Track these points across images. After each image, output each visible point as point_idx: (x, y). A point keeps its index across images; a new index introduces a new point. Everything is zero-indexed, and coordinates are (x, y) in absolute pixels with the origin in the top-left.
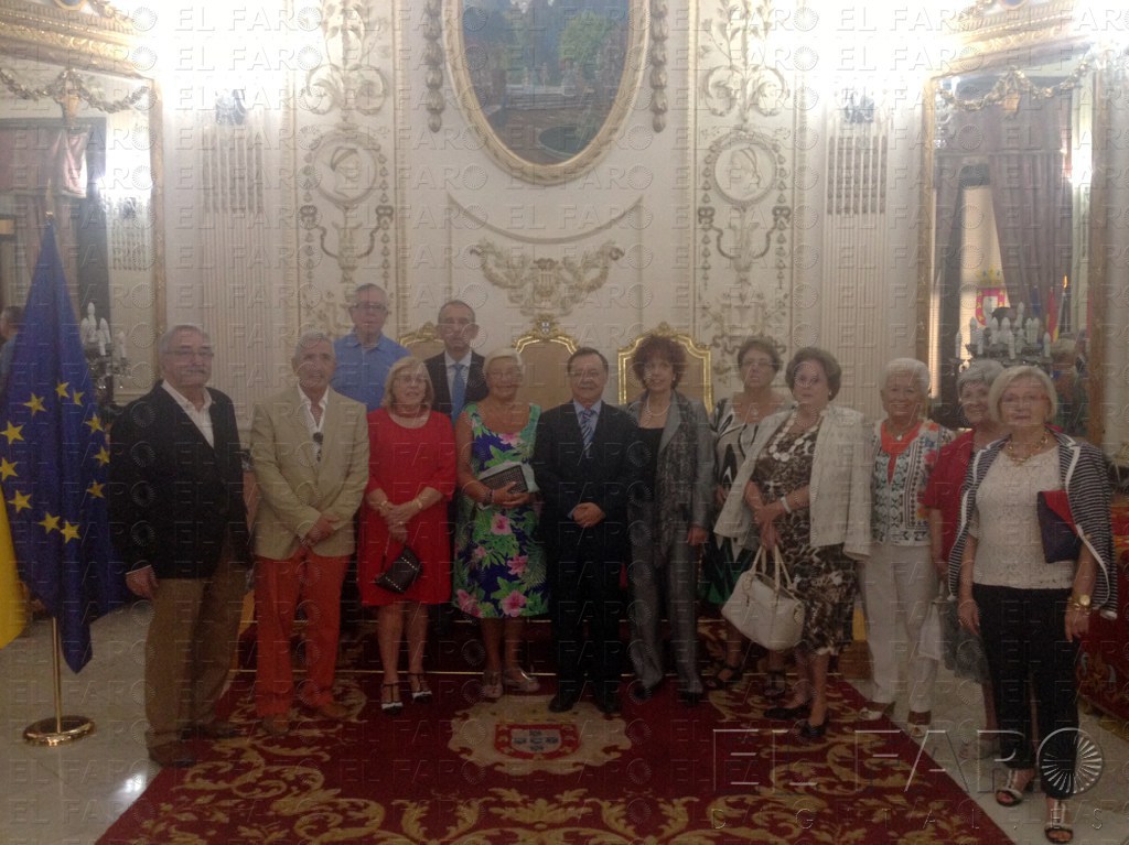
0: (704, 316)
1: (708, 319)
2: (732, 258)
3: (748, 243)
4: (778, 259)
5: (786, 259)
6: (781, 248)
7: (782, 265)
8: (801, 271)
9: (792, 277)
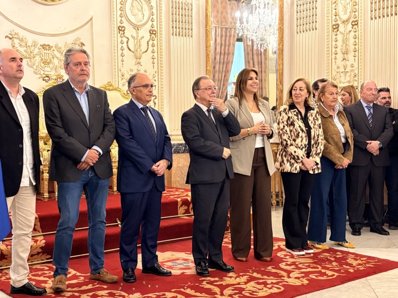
1: (124, 81)
2: (133, 52)
3: (140, 45)
4: (152, 54)
5: (155, 55)
6: (153, 49)
7: (154, 57)
8: (162, 61)
9: (158, 63)
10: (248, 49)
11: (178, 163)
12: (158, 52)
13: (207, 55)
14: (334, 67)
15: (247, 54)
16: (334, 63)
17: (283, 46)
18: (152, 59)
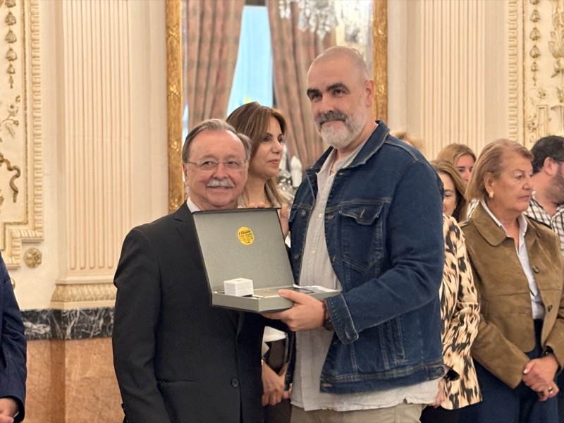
4: (7, 46)
5: (17, 47)
6: (11, 32)
7: (13, 55)
8: (38, 65)
9: (25, 73)
11: (84, 370)
12: (24, 40)
13: (170, 53)
14: (532, 93)
16: (529, 82)
17: (386, 29)
18: (7, 60)
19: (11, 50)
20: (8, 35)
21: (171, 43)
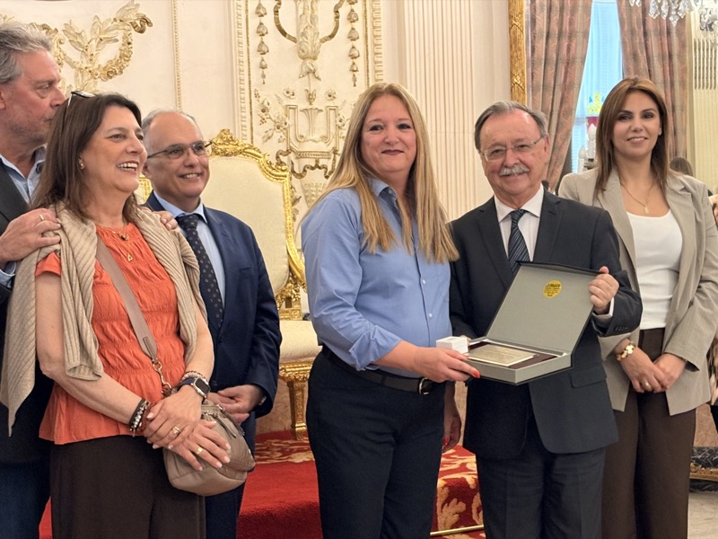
0: (263, 121)
1: (269, 125)
2: (294, 40)
3: (313, 19)
4: (351, 44)
5: (359, 44)
6: (353, 29)
7: (356, 53)
8: (381, 62)
9: (368, 70)
10: (630, 18)
12: (366, 37)
13: (513, 43)
15: (628, 33)
18: (350, 58)
19: (353, 47)
20: (350, 32)
21: (514, 33)
